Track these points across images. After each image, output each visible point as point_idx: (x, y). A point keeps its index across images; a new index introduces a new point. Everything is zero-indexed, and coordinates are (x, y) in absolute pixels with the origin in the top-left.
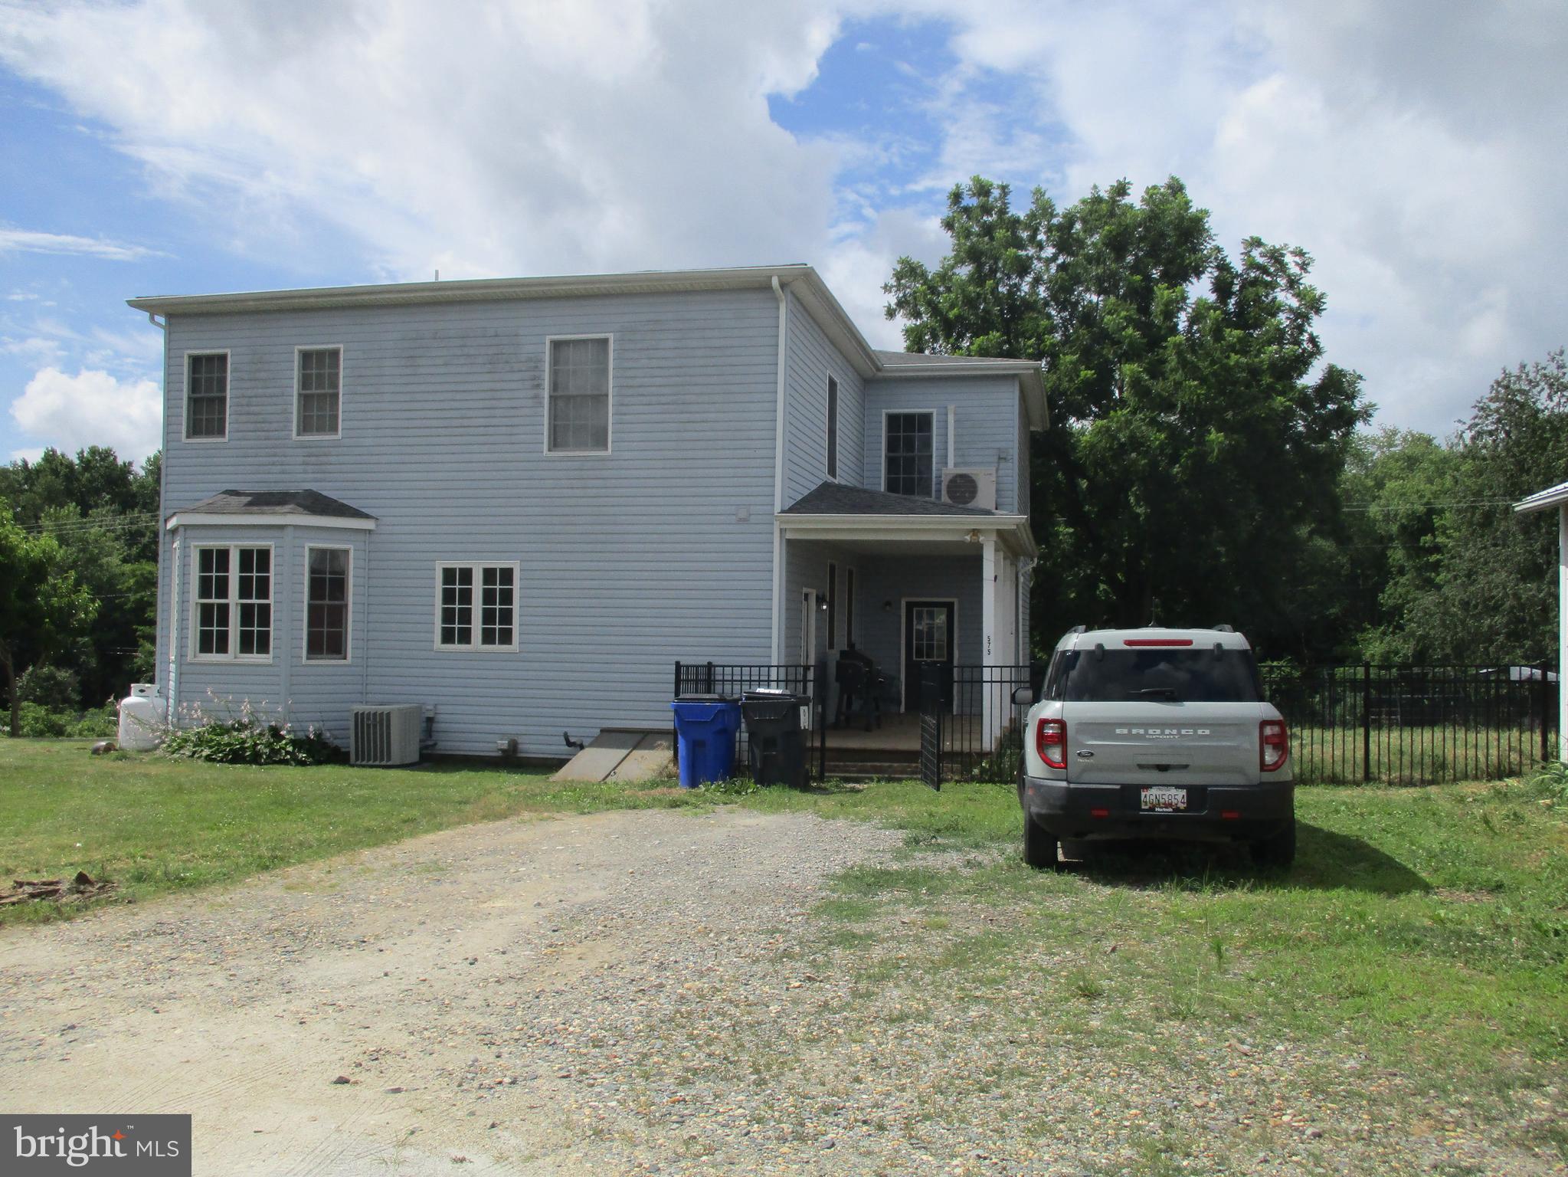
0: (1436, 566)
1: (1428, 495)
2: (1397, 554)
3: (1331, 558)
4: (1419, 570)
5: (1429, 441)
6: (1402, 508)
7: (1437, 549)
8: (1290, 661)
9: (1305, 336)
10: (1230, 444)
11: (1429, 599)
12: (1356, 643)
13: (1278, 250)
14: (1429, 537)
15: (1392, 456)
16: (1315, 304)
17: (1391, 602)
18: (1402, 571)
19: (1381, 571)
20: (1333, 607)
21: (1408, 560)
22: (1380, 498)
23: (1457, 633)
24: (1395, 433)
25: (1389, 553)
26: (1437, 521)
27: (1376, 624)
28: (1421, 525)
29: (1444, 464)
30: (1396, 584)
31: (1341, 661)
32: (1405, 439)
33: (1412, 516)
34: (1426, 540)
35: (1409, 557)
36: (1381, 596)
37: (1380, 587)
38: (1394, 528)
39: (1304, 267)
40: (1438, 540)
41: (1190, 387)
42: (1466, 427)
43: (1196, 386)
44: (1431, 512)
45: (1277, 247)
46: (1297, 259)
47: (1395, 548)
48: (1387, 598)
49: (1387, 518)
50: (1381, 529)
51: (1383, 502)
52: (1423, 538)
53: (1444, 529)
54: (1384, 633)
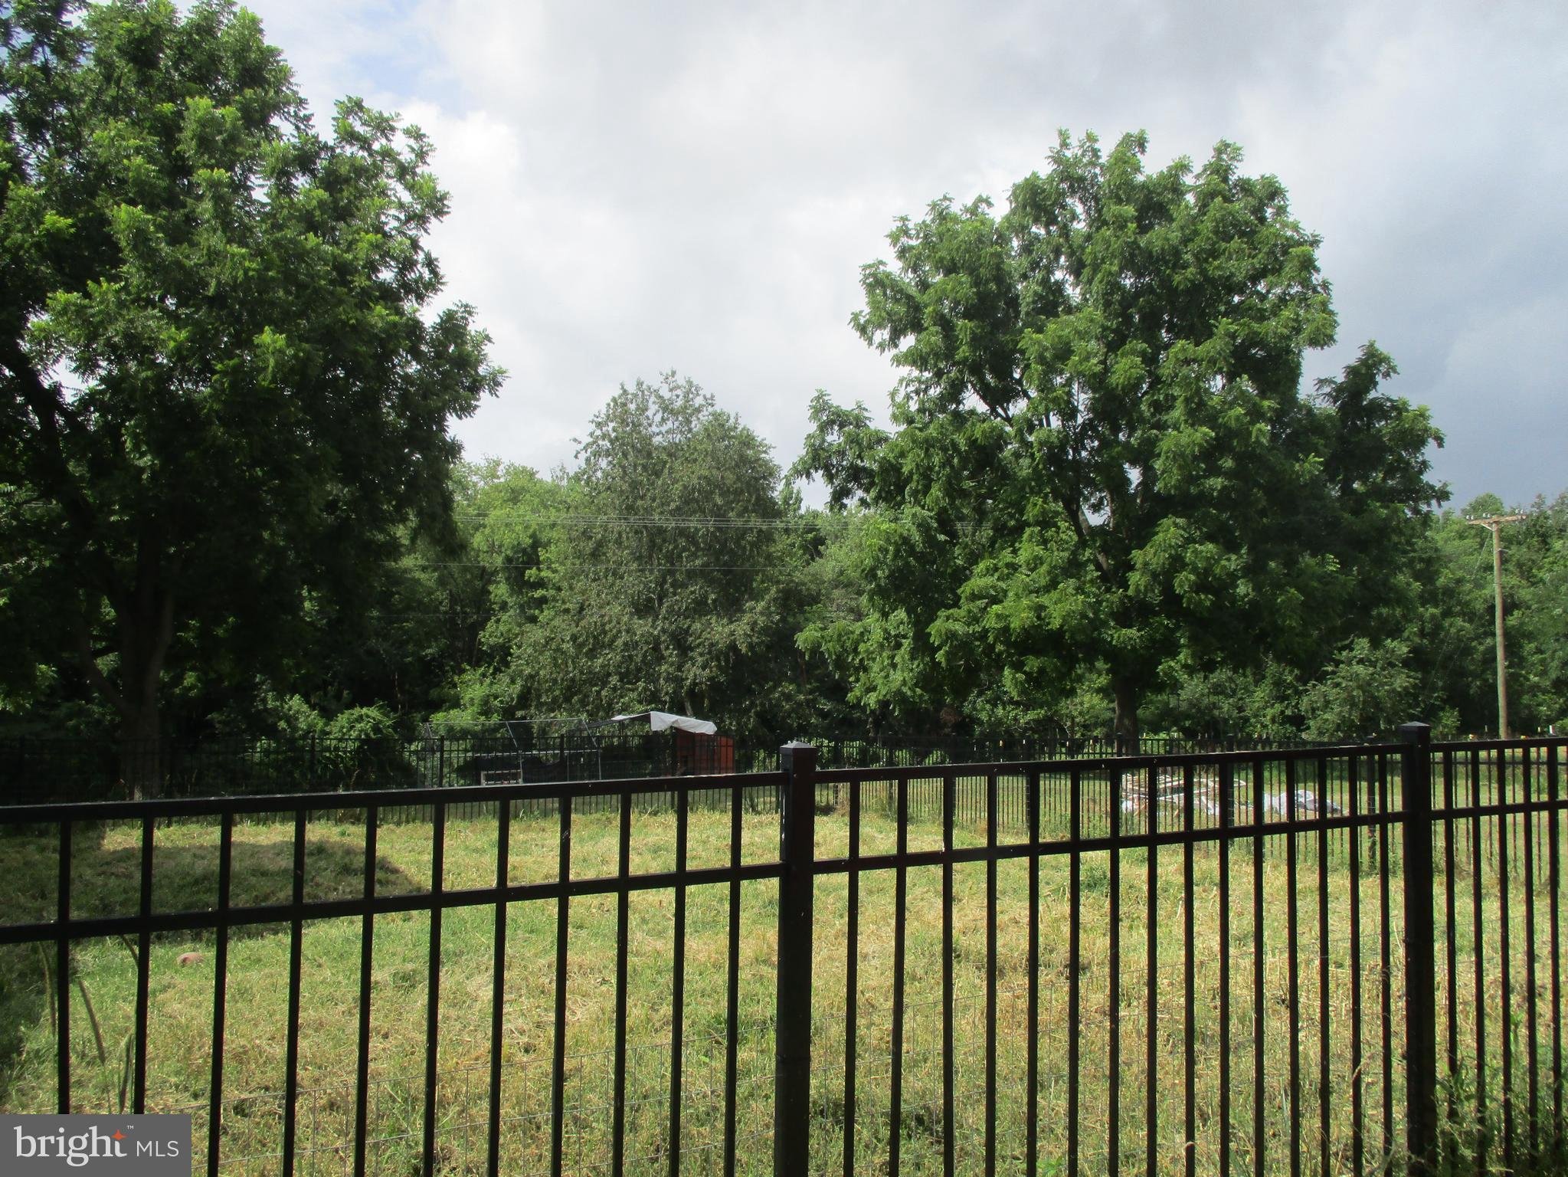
0: (542, 601)
1: (534, 526)
2: (500, 590)
3: (430, 594)
4: (522, 607)
5: (532, 474)
6: (508, 539)
7: (541, 584)
8: (381, 707)
9: (420, 257)
10: (295, 356)
11: (537, 634)
12: (455, 686)
13: (387, 120)
14: (534, 571)
15: (497, 488)
16: (435, 205)
17: (492, 641)
18: (504, 607)
19: (482, 608)
20: (429, 647)
21: (511, 595)
22: (485, 527)
23: (568, 672)
24: (498, 463)
25: (491, 588)
26: (543, 554)
27: (476, 665)
28: (527, 556)
29: (548, 497)
30: (498, 621)
31: (436, 706)
32: (508, 472)
33: (517, 548)
34: (531, 573)
35: (512, 592)
36: (482, 634)
37: (481, 625)
38: (499, 560)
39: (421, 155)
40: (543, 574)
41: (233, 255)
42: (582, 446)
43: (243, 256)
44: (536, 544)
45: (386, 115)
46: (412, 142)
47: (498, 583)
48: (490, 635)
49: (492, 549)
50: (485, 561)
51: (487, 531)
52: (528, 572)
53: (549, 561)
54: (484, 675)
